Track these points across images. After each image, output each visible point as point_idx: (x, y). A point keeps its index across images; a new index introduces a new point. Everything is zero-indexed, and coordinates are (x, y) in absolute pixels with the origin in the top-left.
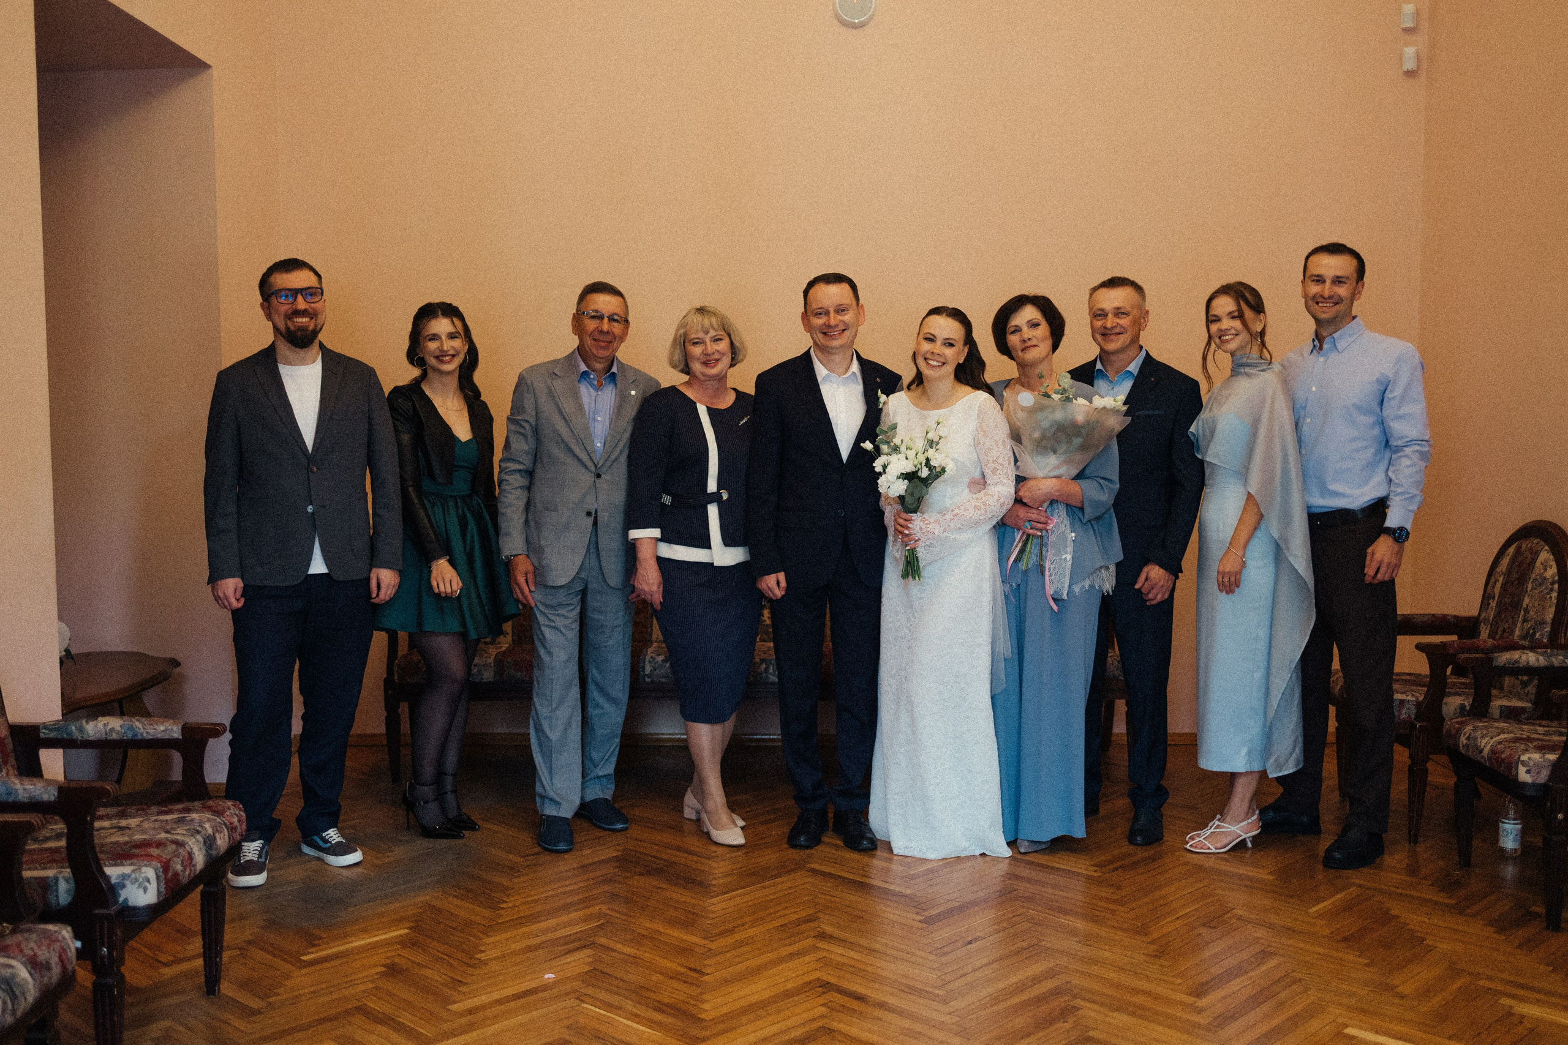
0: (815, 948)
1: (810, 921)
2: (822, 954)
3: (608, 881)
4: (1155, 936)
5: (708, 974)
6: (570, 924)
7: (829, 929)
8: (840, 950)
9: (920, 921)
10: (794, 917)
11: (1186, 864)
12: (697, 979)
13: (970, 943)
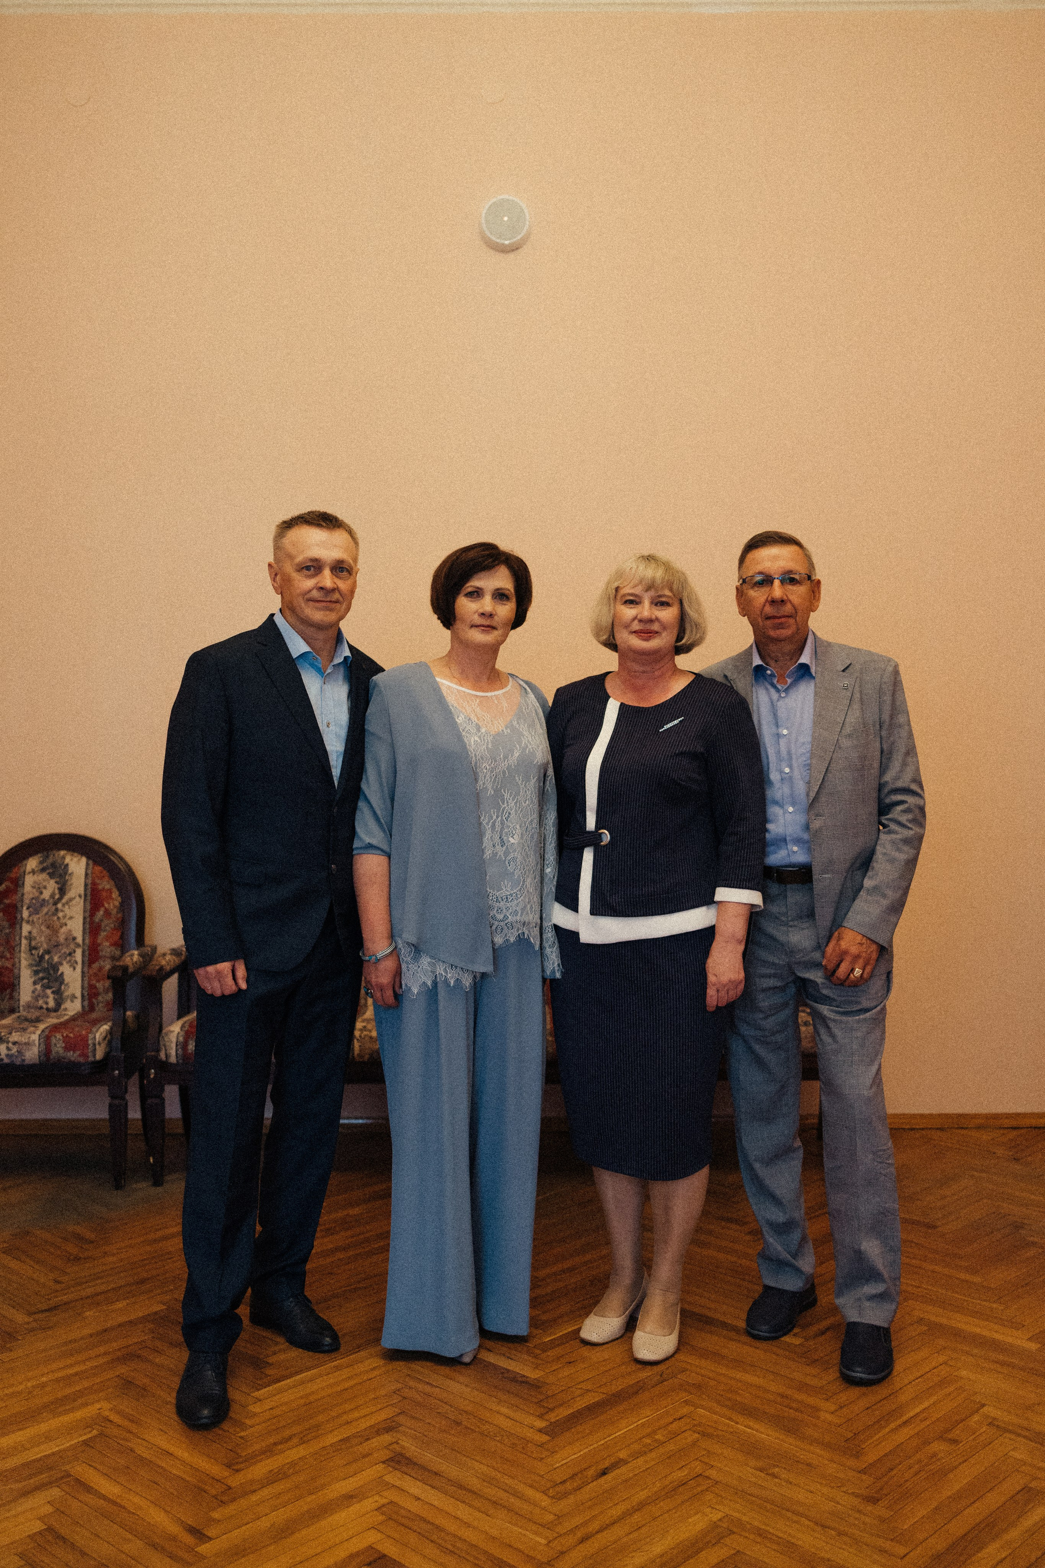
0: (381, 1484)
1: (388, 1430)
2: (392, 1495)
3: (128, 1356)
4: (871, 1457)
5: (210, 1539)
6: (48, 1437)
7: (410, 1447)
8: (415, 1488)
9: (540, 1431)
10: (364, 1424)
11: (920, 1321)
12: (190, 1550)
13: (604, 1473)
